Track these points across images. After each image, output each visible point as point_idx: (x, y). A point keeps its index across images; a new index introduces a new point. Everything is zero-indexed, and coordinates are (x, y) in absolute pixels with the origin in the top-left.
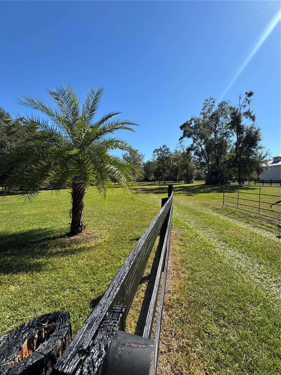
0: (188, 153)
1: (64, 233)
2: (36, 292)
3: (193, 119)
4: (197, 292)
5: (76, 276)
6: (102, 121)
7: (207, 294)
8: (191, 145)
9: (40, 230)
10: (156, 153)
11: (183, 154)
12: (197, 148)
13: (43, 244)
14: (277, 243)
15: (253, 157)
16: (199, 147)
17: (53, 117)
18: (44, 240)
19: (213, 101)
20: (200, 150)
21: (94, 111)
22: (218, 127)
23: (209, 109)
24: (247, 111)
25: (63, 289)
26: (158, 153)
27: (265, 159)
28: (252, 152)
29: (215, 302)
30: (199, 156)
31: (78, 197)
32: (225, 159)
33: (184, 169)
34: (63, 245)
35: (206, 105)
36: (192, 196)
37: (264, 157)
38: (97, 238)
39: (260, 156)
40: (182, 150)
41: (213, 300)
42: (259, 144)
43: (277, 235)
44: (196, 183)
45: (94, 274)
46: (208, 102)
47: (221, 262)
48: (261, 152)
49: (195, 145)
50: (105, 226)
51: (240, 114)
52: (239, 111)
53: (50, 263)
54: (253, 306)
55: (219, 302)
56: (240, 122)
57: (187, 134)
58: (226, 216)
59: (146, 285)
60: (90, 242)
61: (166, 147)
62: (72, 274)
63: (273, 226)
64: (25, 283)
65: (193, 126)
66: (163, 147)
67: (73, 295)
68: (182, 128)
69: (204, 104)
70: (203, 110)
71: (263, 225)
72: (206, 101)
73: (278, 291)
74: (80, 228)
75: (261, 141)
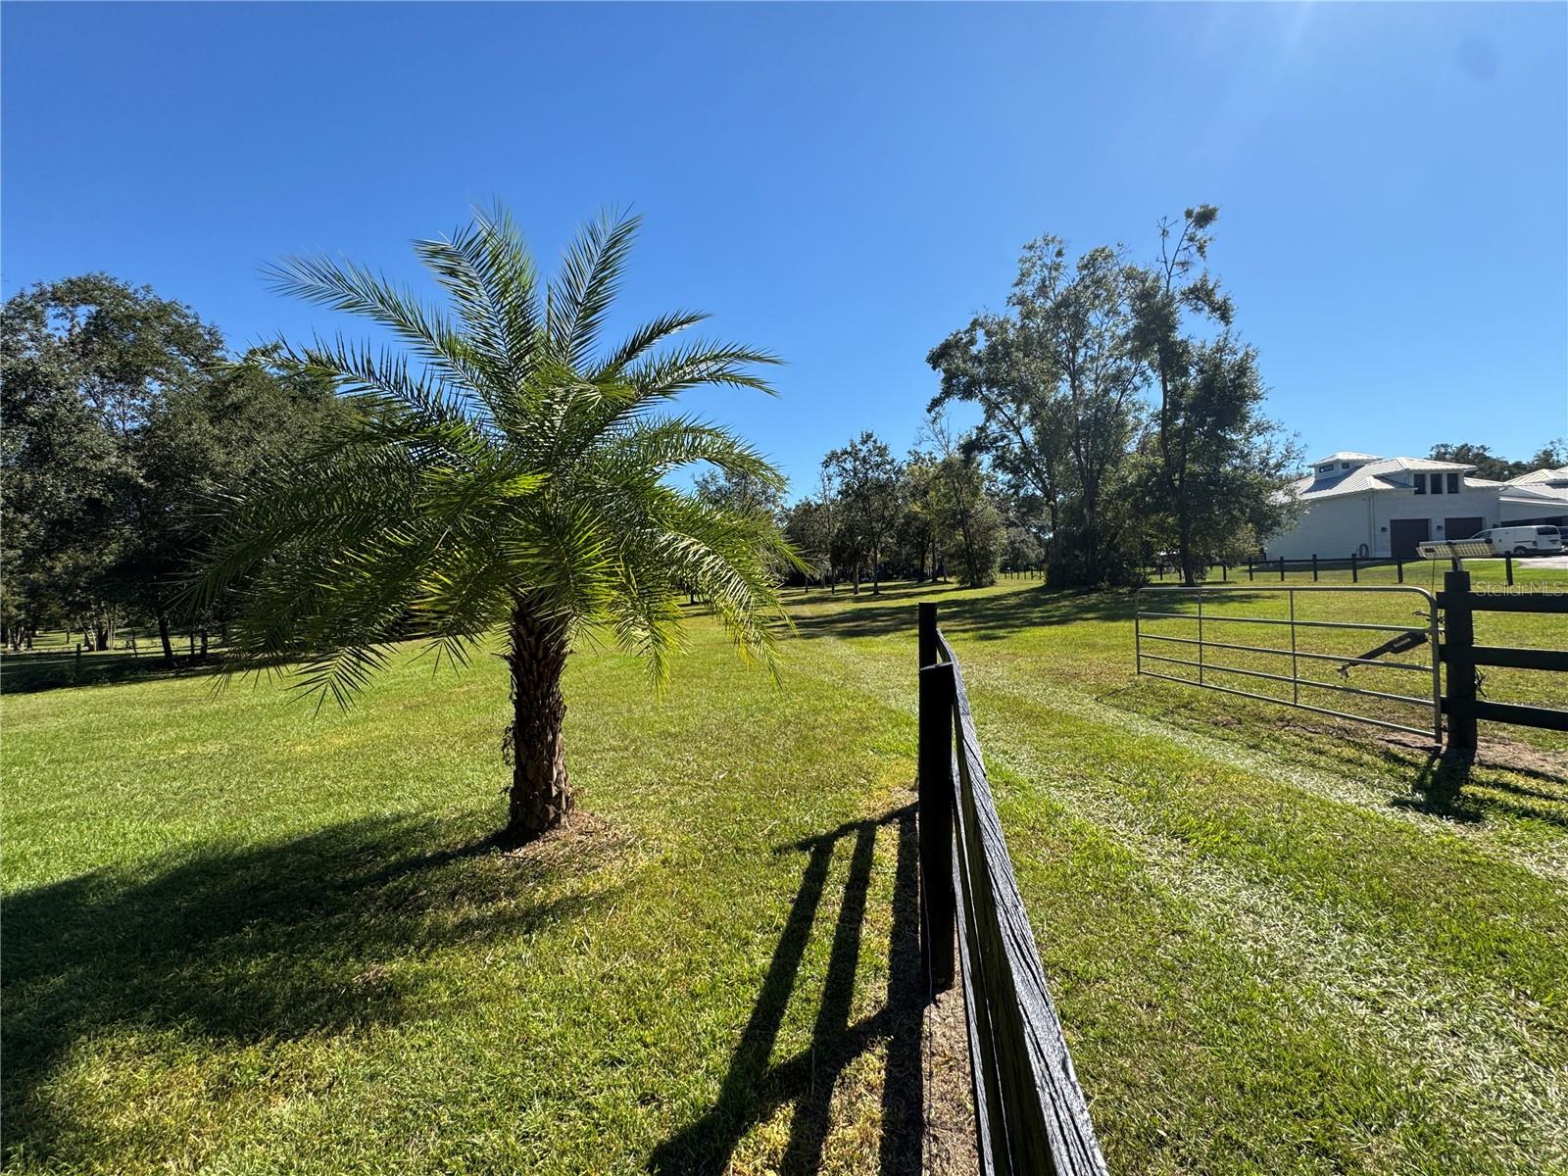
0: (968, 461)
1: (480, 834)
2: (395, 1121)
3: (981, 325)
4: (1110, 1079)
5: (563, 1036)
6: (631, 351)
7: (1158, 1088)
8: (978, 428)
9: (375, 823)
10: (833, 469)
11: (947, 465)
12: (1002, 440)
13: (396, 888)
14: (1400, 831)
15: (1236, 468)
16: (1011, 435)
17: (424, 343)
18: (397, 870)
19: (1057, 249)
20: (1016, 448)
21: (595, 310)
22: (1082, 352)
23: (1043, 281)
24: (1195, 286)
25: (516, 1104)
26: (844, 469)
27: (1283, 472)
28: (1231, 445)
29: (1201, 1124)
30: (1015, 470)
31: (540, 676)
32: (1123, 479)
33: (954, 527)
34: (483, 890)
35: (1028, 265)
36: (999, 642)
37: (1278, 466)
38: (630, 847)
39: (1264, 462)
40: (941, 450)
41: (1191, 1114)
42: (1256, 412)
43: (1392, 794)
44: (1006, 585)
45: (641, 1020)
46: (1039, 253)
47: (1180, 932)
48: (1265, 447)
49: (994, 427)
50: (655, 792)
51: (1169, 299)
52: (1163, 283)
53: (439, 976)
54: (1369, 1135)
55: (1217, 1124)
56: (1173, 328)
57: (959, 385)
58: (1158, 720)
59: (881, 1058)
60: (600, 870)
61: (875, 442)
62: (546, 1023)
63: (1366, 757)
64: (341, 1084)
65: (980, 352)
66: (864, 442)
67: (564, 1127)
68: (935, 359)
69: (1021, 260)
70: (1017, 285)
71: (1321, 753)
72: (1031, 248)
73: (1457, 1052)
74: (552, 808)
75: (1261, 402)
